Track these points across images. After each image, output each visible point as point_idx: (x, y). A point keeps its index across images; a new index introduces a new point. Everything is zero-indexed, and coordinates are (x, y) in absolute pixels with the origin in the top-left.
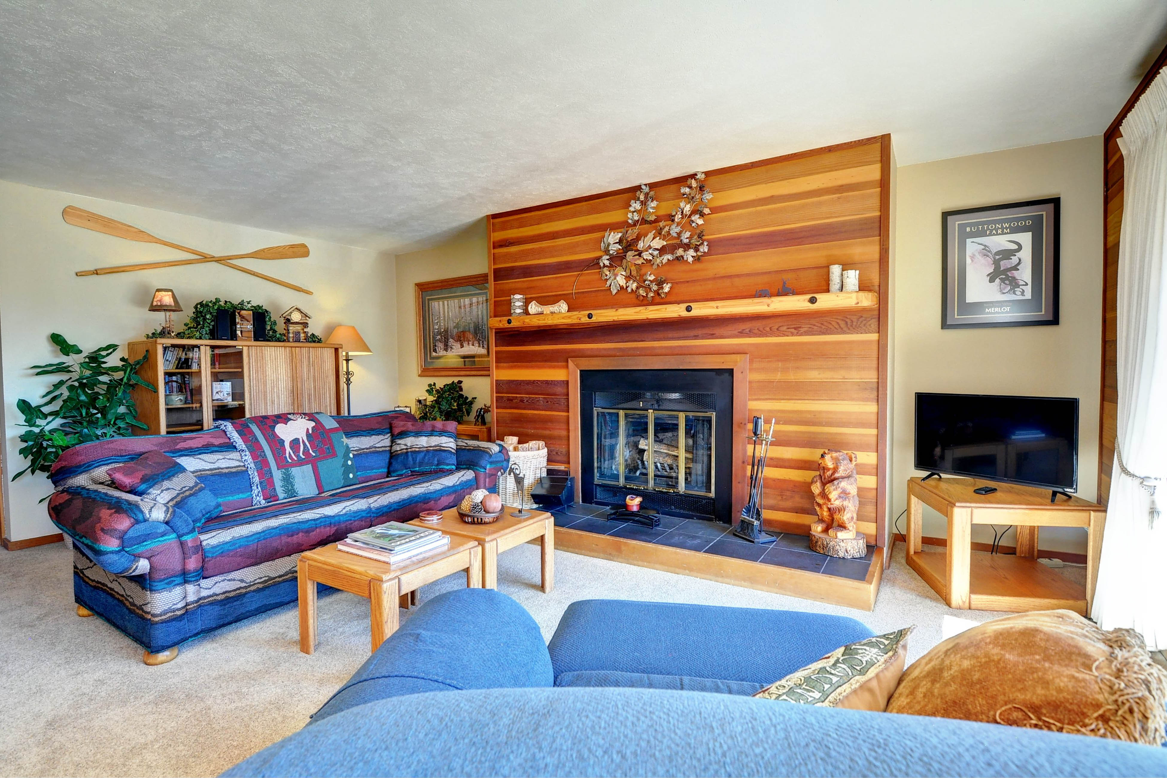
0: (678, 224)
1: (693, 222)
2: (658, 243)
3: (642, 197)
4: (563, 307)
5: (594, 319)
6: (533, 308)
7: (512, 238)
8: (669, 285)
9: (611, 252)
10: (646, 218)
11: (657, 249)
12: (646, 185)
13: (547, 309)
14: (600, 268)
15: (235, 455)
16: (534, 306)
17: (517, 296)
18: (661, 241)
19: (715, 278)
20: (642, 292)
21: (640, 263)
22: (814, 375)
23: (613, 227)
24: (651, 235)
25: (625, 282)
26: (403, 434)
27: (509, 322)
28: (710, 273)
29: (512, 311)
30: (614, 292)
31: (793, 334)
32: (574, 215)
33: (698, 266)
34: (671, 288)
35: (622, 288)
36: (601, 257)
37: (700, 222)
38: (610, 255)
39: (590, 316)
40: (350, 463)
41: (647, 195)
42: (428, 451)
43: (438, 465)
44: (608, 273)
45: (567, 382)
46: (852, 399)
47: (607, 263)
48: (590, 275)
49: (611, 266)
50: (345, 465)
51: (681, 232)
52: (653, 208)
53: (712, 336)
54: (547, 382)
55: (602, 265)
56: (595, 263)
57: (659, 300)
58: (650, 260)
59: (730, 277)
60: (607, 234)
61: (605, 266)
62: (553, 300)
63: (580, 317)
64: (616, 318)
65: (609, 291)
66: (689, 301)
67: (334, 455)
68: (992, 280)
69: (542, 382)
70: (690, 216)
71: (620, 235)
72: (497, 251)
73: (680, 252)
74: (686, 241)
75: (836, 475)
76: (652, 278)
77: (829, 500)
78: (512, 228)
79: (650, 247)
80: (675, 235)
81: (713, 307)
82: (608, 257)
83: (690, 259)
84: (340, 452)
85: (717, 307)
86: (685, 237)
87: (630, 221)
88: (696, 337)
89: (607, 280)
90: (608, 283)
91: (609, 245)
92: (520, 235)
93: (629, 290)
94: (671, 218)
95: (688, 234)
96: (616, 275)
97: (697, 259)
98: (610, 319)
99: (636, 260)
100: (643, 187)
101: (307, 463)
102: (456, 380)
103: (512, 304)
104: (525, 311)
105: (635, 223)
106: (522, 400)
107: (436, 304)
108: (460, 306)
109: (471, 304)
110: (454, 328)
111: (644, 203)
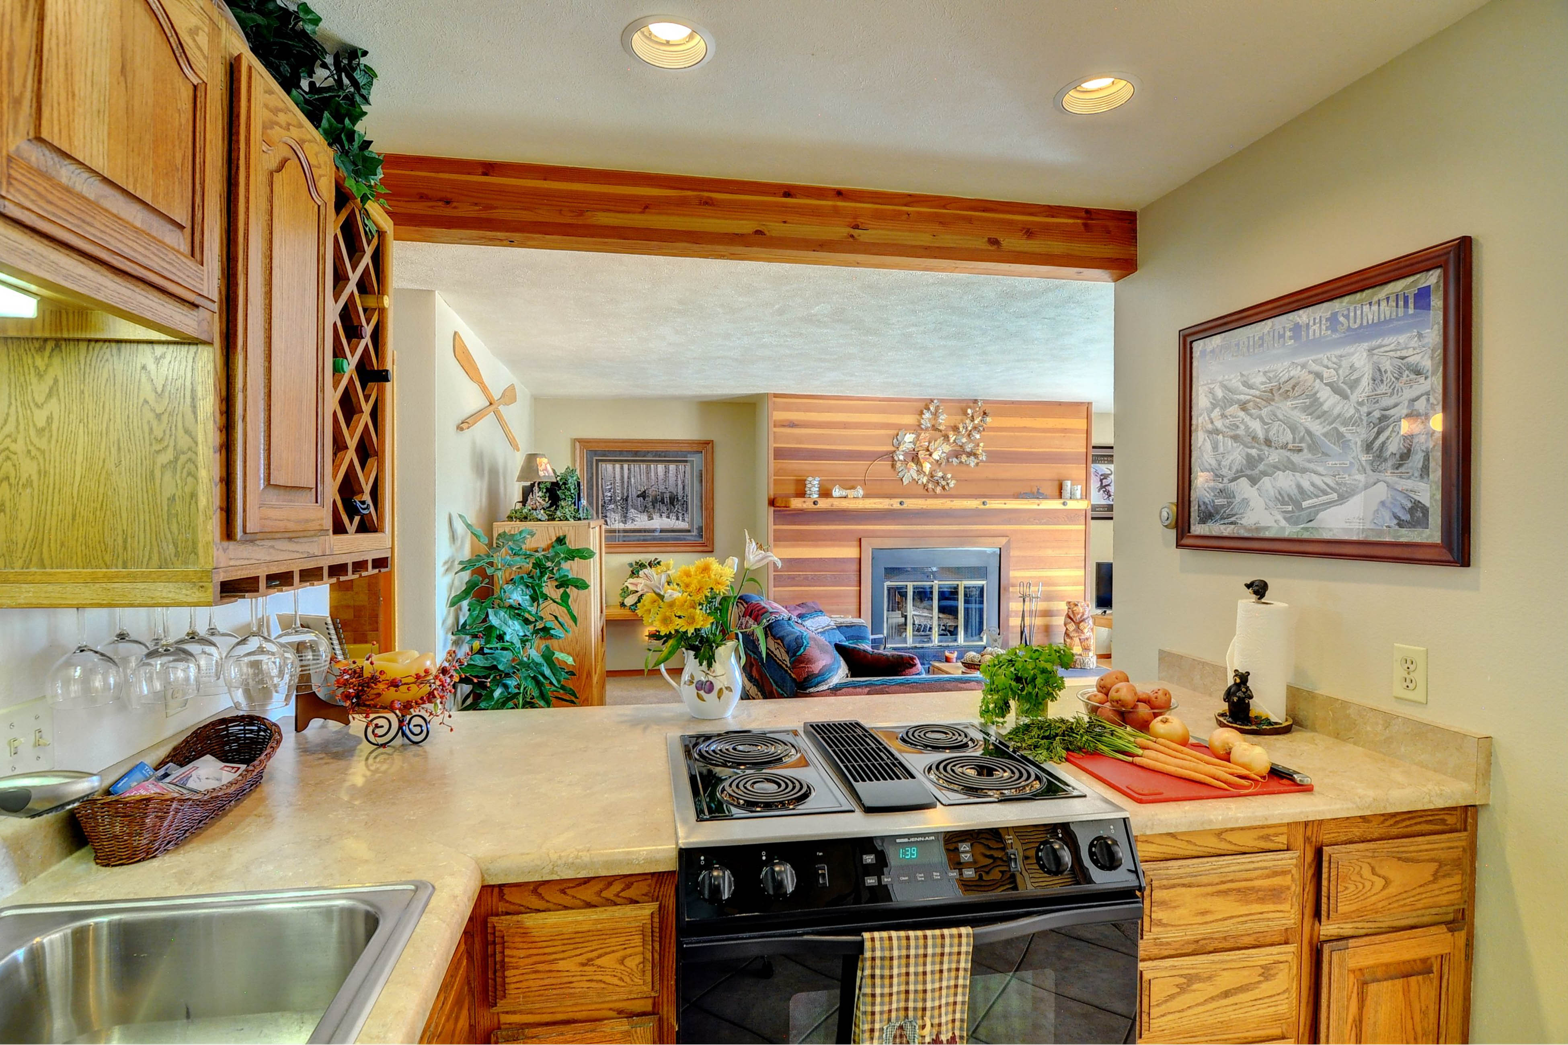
0: (963, 436)
1: (973, 435)
2: (947, 448)
3: (934, 409)
4: (860, 492)
5: (905, 506)
7: (796, 420)
8: (954, 482)
9: (904, 449)
10: (937, 426)
11: (945, 453)
12: (936, 399)
13: (850, 494)
14: (895, 460)
16: (837, 490)
18: (948, 446)
20: (931, 486)
21: (931, 461)
22: (1050, 552)
23: (907, 428)
24: (940, 441)
25: (916, 475)
27: (815, 503)
28: (987, 476)
29: (808, 492)
30: (907, 484)
31: (1037, 524)
33: (976, 470)
34: (955, 484)
35: (914, 480)
36: (894, 451)
37: (978, 436)
38: (903, 451)
39: (901, 503)
41: (938, 407)
44: (900, 466)
45: (859, 560)
46: (1071, 568)
47: (901, 458)
48: (885, 466)
49: (905, 460)
51: (965, 442)
52: (942, 419)
53: (984, 523)
54: (836, 560)
55: (896, 458)
56: (889, 456)
57: (945, 494)
58: (938, 460)
59: (997, 480)
60: (901, 433)
61: (899, 460)
62: (849, 485)
63: (895, 504)
64: (925, 507)
65: (900, 483)
66: (983, 497)
68: (1099, 491)
69: (830, 560)
70: (970, 431)
71: (914, 436)
72: (781, 430)
73: (964, 457)
74: (968, 450)
75: (1085, 616)
76: (940, 474)
77: (1082, 632)
78: (798, 410)
79: (939, 450)
80: (960, 443)
81: (996, 503)
82: (902, 453)
83: (972, 465)
85: (1005, 504)
86: (969, 448)
87: (923, 427)
89: (900, 472)
90: (901, 475)
91: (904, 442)
92: (808, 418)
93: (920, 482)
94: (956, 430)
96: (909, 469)
97: (977, 465)
98: (919, 507)
99: (927, 458)
100: (935, 401)
104: (825, 493)
105: (927, 429)
106: (806, 578)
107: (609, 467)
108: (648, 472)
109: (667, 472)
110: (638, 496)
111: (935, 414)
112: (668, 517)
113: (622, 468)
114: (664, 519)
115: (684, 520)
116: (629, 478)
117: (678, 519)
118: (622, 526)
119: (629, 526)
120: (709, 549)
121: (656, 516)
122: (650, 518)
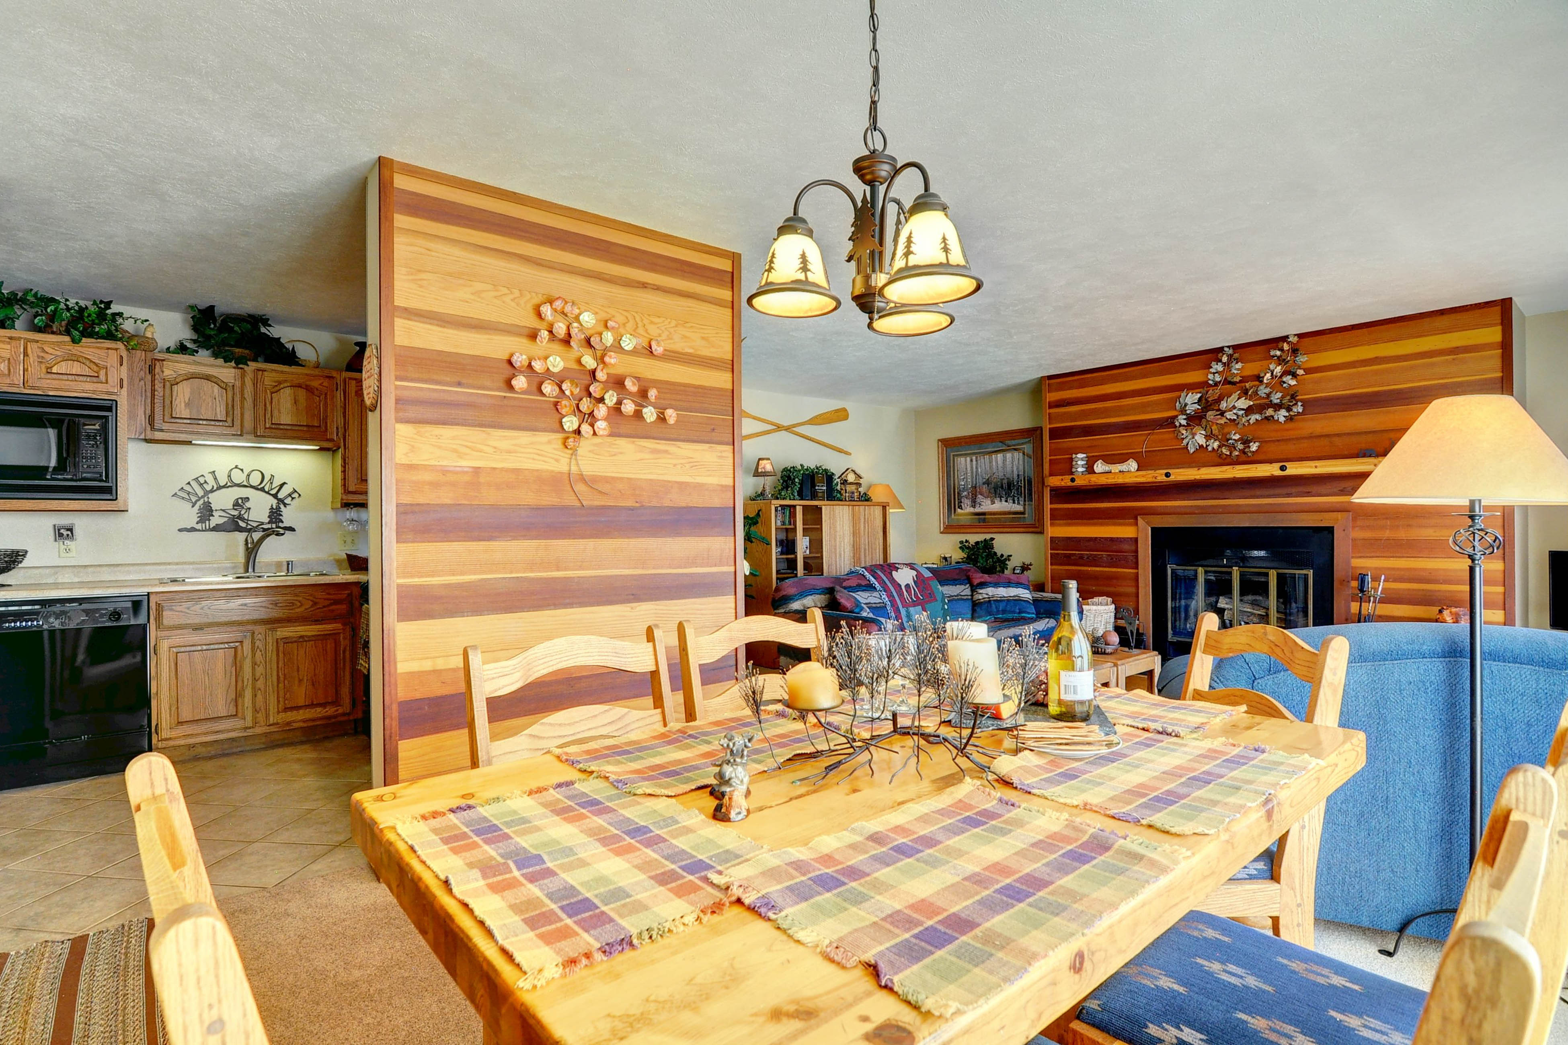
0: (1267, 385)
1: (1284, 382)
2: (1243, 403)
3: (1225, 359)
4: (1133, 465)
5: (1172, 478)
6: (1099, 467)
7: (1070, 399)
8: (1257, 444)
9: (1188, 412)
10: (1229, 379)
11: (1243, 409)
12: (1229, 347)
13: (1116, 468)
14: (1176, 427)
15: (876, 594)
16: (1100, 465)
17: (1080, 456)
18: (1247, 401)
19: (1311, 437)
20: (1225, 451)
21: (1223, 422)
22: (1428, 533)
23: (1191, 387)
24: (1235, 396)
25: (1204, 440)
26: (983, 585)
27: (1073, 480)
28: (1306, 432)
29: (1074, 470)
30: (1192, 451)
32: (1144, 376)
33: (1290, 425)
34: (1259, 447)
35: (1201, 446)
36: (1177, 416)
37: (1293, 382)
38: (1187, 414)
39: (1167, 475)
40: (946, 607)
41: (1230, 356)
42: (1008, 600)
43: (1019, 613)
44: (1184, 432)
45: (1136, 540)
47: (1184, 422)
48: (1164, 434)
49: (1188, 425)
50: (943, 608)
51: (1271, 393)
52: (1238, 369)
53: (1308, 494)
54: (1112, 539)
55: (1177, 424)
56: (1170, 422)
57: (1246, 459)
58: (1234, 420)
59: (1328, 436)
60: (1183, 394)
61: (1181, 425)
62: (1122, 459)
63: (1158, 476)
64: (1198, 477)
65: (1185, 451)
66: (1283, 460)
67: (935, 600)
69: (1106, 539)
70: (1281, 377)
71: (1199, 395)
72: (1053, 411)
73: (1270, 412)
74: (1276, 401)
76: (1237, 437)
78: (1070, 388)
79: (1234, 407)
80: (1264, 395)
81: (1311, 467)
82: (1185, 417)
83: (1282, 419)
84: (939, 597)
85: (1316, 467)
86: (1276, 398)
87: (1211, 382)
88: (1289, 495)
89: (1183, 439)
90: (1185, 442)
91: (1186, 405)
92: (1079, 395)
93: (1210, 448)
94: (1259, 379)
95: (1279, 395)
96: (1194, 435)
97: (1290, 419)
98: (1192, 478)
99: (1218, 419)
100: (1226, 349)
101: (918, 605)
102: (988, 536)
103: (1074, 463)
104: (1090, 470)
105: (1216, 384)
106: (1081, 557)
107: (963, 459)
108: (991, 462)
109: (1004, 460)
110: (984, 484)
111: (1227, 365)
112: (1006, 501)
113: (971, 460)
114: (1004, 503)
115: (1019, 503)
116: (977, 468)
117: (1014, 502)
118: (972, 510)
119: (978, 510)
120: (1039, 530)
121: (997, 501)
122: (993, 503)
